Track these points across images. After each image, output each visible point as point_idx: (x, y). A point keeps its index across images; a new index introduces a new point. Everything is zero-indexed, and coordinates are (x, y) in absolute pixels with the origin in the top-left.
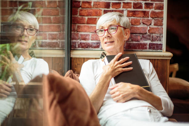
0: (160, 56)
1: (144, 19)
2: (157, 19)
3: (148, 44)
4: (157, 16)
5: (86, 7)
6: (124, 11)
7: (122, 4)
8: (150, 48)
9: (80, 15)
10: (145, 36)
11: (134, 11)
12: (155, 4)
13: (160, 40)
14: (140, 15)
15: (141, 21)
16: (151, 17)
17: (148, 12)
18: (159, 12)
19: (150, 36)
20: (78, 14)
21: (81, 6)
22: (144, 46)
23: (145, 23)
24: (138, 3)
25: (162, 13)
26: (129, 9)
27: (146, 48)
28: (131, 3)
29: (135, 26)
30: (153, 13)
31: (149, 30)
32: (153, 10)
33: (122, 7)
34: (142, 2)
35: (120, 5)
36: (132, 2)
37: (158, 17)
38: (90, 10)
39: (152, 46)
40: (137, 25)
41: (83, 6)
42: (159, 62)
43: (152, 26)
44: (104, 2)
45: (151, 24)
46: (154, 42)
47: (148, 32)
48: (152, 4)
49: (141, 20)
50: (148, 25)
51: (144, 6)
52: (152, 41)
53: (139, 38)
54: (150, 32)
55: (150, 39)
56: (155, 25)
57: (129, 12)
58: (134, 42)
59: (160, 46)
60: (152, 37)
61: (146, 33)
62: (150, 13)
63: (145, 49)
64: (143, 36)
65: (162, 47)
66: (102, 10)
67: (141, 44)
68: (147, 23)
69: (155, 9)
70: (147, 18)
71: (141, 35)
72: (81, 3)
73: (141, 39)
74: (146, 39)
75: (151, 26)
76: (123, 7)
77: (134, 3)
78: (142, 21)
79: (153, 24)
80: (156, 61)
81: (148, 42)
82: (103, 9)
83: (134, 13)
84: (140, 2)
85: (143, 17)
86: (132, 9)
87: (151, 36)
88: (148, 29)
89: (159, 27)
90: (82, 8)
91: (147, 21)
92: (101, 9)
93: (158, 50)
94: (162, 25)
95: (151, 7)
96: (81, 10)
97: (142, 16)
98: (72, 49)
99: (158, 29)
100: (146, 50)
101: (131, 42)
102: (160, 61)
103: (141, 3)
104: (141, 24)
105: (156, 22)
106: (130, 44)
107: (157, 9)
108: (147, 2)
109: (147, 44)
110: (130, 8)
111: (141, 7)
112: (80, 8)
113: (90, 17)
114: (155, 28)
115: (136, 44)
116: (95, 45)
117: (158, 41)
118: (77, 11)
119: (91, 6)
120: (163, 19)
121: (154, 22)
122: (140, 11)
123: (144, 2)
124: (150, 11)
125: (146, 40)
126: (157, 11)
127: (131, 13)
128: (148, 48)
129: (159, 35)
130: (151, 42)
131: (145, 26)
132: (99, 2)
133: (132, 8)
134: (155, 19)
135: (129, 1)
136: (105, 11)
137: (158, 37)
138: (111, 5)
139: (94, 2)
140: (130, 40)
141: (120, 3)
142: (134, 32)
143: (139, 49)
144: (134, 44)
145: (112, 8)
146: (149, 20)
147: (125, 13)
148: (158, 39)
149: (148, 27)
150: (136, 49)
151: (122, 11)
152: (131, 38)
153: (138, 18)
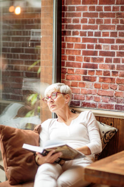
0: (122, 117)
1: (111, 85)
2: (121, 84)
3: (115, 105)
5: (70, 73)
6: (97, 77)
7: (95, 72)
8: (116, 109)
9: (67, 79)
10: (112, 98)
11: (104, 78)
12: (120, 72)
14: (108, 81)
15: (109, 86)
16: (117, 83)
17: (114, 79)
18: (122, 79)
20: (65, 79)
21: (67, 73)
22: (111, 107)
23: (112, 88)
24: (107, 71)
26: (100, 76)
27: (113, 109)
28: (101, 71)
29: (105, 90)
30: (118, 80)
31: (115, 94)
32: (118, 77)
33: (95, 74)
34: (110, 70)
35: (94, 72)
36: (103, 70)
37: (122, 83)
38: (73, 76)
39: (117, 106)
40: (107, 89)
41: (68, 73)
42: (120, 121)
43: (118, 90)
44: (83, 70)
45: (116, 89)
46: (119, 104)
47: (114, 95)
48: (117, 72)
49: (109, 85)
51: (111, 73)
52: (117, 103)
53: (108, 100)
54: (116, 96)
55: (116, 101)
56: (119, 89)
57: (100, 78)
60: (118, 99)
61: (113, 96)
62: (116, 80)
64: (111, 99)
66: (81, 76)
67: (109, 105)
69: (120, 77)
70: (114, 84)
71: (109, 98)
72: (67, 70)
73: (109, 100)
74: (113, 101)
75: (116, 90)
76: (96, 74)
77: (104, 72)
79: (118, 89)
80: (118, 120)
81: (114, 104)
82: (82, 75)
83: (104, 80)
85: (111, 83)
86: (103, 76)
87: (117, 98)
88: (115, 92)
89: (123, 91)
90: (68, 74)
91: (114, 86)
92: (81, 75)
93: (122, 110)
95: (116, 74)
96: (67, 76)
97: (110, 82)
99: (122, 94)
100: (113, 110)
101: (102, 103)
102: (121, 120)
103: (109, 71)
104: (109, 88)
105: (120, 87)
106: (101, 104)
107: (121, 77)
108: (114, 70)
109: (114, 105)
110: (102, 75)
111: (109, 75)
112: (67, 74)
113: (73, 81)
114: (120, 92)
115: (106, 104)
116: (77, 103)
118: (65, 76)
119: (74, 72)
121: (119, 87)
122: (108, 78)
123: (112, 70)
124: (116, 78)
126: (121, 78)
127: (102, 79)
128: (114, 109)
129: (122, 98)
130: (117, 104)
131: (112, 90)
132: (80, 69)
133: (103, 75)
134: (120, 84)
135: (101, 70)
136: (83, 77)
137: (122, 100)
138: (88, 72)
139: (76, 69)
140: (101, 101)
141: (94, 71)
142: (104, 95)
143: (108, 109)
144: (104, 104)
145: (89, 74)
146: (115, 85)
147: (98, 79)
148: (122, 102)
149: (115, 91)
150: (106, 108)
151: (96, 77)
152: (102, 99)
153: (107, 84)
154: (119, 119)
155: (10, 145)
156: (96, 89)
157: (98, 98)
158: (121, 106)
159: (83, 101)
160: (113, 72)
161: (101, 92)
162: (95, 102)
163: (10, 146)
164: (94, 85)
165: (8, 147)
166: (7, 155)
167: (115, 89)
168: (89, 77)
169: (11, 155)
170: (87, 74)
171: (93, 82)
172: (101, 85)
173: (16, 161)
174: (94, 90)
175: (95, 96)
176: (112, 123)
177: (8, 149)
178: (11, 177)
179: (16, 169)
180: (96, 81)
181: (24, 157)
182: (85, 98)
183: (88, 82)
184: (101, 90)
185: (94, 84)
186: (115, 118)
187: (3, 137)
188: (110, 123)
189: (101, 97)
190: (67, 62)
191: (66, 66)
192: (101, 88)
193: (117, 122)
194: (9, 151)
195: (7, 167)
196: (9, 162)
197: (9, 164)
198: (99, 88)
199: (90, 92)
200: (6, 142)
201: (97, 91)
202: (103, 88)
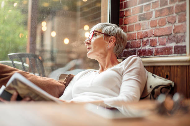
1: (169, 17)
2: (181, 13)
3: (173, 47)
5: (128, 15)
7: (151, 5)
8: (175, 52)
10: (170, 37)
11: (162, 10)
13: (185, 41)
14: (165, 13)
15: (167, 20)
16: (176, 13)
19: (174, 37)
20: (123, 24)
21: (125, 15)
22: (169, 50)
23: (170, 21)
25: (185, 5)
26: (157, 9)
28: (158, 1)
29: (162, 27)
30: (177, 7)
31: (174, 30)
32: (177, 3)
35: (150, 6)
37: (182, 11)
38: (130, 18)
39: (177, 48)
40: (164, 25)
42: (178, 70)
43: (177, 24)
44: (139, 6)
45: (175, 22)
46: (179, 44)
47: (173, 32)
50: (173, 24)
51: (169, 1)
52: (177, 43)
53: (165, 41)
54: (175, 32)
55: (175, 41)
56: (179, 21)
57: (157, 11)
58: (161, 47)
59: (184, 48)
60: (177, 38)
61: (172, 34)
62: (174, 9)
63: (170, 54)
65: (186, 50)
66: (137, 16)
67: (167, 48)
69: (179, 2)
70: (172, 15)
71: (167, 37)
72: (125, 12)
73: (167, 42)
74: (171, 41)
75: (175, 24)
76: (152, 8)
78: (168, 19)
79: (177, 21)
81: (173, 45)
82: (138, 14)
83: (161, 13)
85: (169, 15)
86: (159, 8)
87: (176, 36)
88: (173, 28)
89: (183, 23)
91: (172, 19)
93: (182, 53)
94: (186, 20)
96: (125, 19)
97: (167, 14)
99: (182, 27)
101: (159, 47)
102: (180, 68)
104: (166, 23)
105: (180, 17)
106: (158, 49)
109: (172, 47)
111: (166, 3)
112: (124, 17)
113: (130, 25)
114: (180, 26)
115: (163, 48)
116: (133, 53)
117: (182, 42)
118: (122, 21)
119: (131, 13)
120: (186, 13)
122: (166, 8)
124: (174, 5)
125: (171, 43)
126: (181, 3)
127: (158, 13)
128: (173, 52)
129: (183, 34)
130: (176, 45)
131: (171, 25)
132: (136, 7)
133: (159, 7)
134: (179, 14)
136: (139, 16)
137: (182, 37)
139: (133, 9)
140: (158, 44)
142: (161, 35)
143: (165, 54)
144: (161, 48)
146: (174, 17)
147: (154, 14)
148: (182, 39)
149: (173, 26)
150: (163, 54)
151: (152, 12)
152: (158, 42)
153: (164, 17)
154: (178, 66)
156: (152, 28)
157: (155, 40)
158: (181, 46)
159: (139, 49)
161: (157, 31)
162: (151, 48)
164: (150, 24)
167: (173, 21)
168: (145, 14)
170: (143, 11)
171: (149, 19)
172: (158, 21)
174: (150, 31)
175: (151, 38)
176: (168, 74)
180: (152, 18)
182: (141, 44)
183: (144, 21)
184: (158, 29)
186: (172, 66)
188: (166, 74)
189: (157, 38)
190: (125, 3)
191: (124, 8)
192: (158, 26)
193: (174, 72)
199: (146, 34)
201: (153, 31)
202: (159, 26)
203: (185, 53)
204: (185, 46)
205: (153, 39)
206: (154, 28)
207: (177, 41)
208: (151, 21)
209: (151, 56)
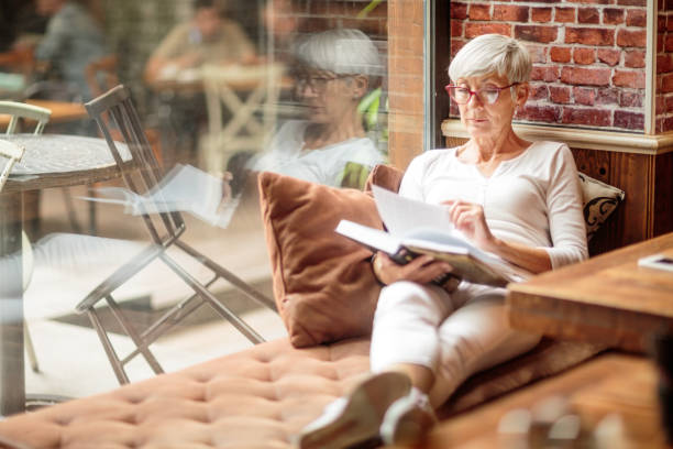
0: (636, 147)
1: (603, 50)
2: (632, 49)
3: (613, 113)
4: (632, 42)
5: (477, 18)
6: (559, 29)
7: (554, 12)
8: (617, 123)
9: (467, 37)
10: (605, 91)
11: (581, 30)
13: (640, 105)
14: (593, 40)
15: (596, 55)
16: (619, 45)
17: (613, 31)
18: (636, 32)
19: (615, 92)
20: (463, 36)
21: (468, 16)
22: (602, 119)
23: (604, 59)
24: (588, 9)
25: (643, 35)
26: (569, 25)
27: (607, 124)
28: (572, 9)
29: (584, 67)
30: (623, 34)
31: (614, 79)
32: (623, 26)
33: (553, 19)
34: (597, 6)
35: (549, 14)
36: (576, 6)
37: (634, 46)
39: (621, 117)
40: (588, 64)
41: (472, 16)
42: (630, 161)
43: (622, 67)
44: (516, 6)
45: (617, 63)
46: (626, 109)
47: (611, 83)
48: (620, 12)
49: (596, 51)
50: (611, 66)
51: (601, 16)
52: (621, 106)
53: (592, 97)
54: (618, 83)
55: (616, 101)
56: (628, 64)
57: (569, 30)
58: (581, 107)
59: (640, 119)
60: (622, 95)
61: (608, 85)
62: (615, 36)
63: (606, 126)
64: (601, 93)
65: (643, 122)
66: (510, 26)
67: (596, 112)
68: (609, 60)
69: (628, 25)
70: (609, 47)
71: (596, 90)
72: (468, 7)
73: (597, 99)
74: (607, 99)
75: (618, 68)
76: (556, 20)
77: (580, 11)
78: (599, 54)
79: (622, 63)
81: (613, 108)
82: (514, 24)
83: (580, 35)
84: (593, 5)
85: (601, 44)
86: (576, 25)
87: (620, 92)
88: (613, 74)
89: (638, 71)
90: (470, 20)
91: (610, 56)
92: (510, 23)
93: (634, 128)
94: (644, 66)
95: (618, 19)
96: (469, 26)
97: (598, 42)
98: (451, 115)
99: (634, 77)
100: (607, 128)
101: (575, 107)
102: (633, 158)
103: (595, 10)
104: (594, 62)
105: (629, 57)
106: (572, 110)
107: (632, 25)
108: (609, 6)
109: (610, 112)
110: (572, 20)
111: (595, 20)
112: (467, 21)
114: (630, 74)
115: (586, 111)
117: (634, 106)
118: (461, 28)
119: (488, 16)
120: (645, 52)
121: (626, 58)
122: (593, 29)
123: (603, 7)
124: (616, 28)
125: (607, 103)
126: (633, 29)
127: (573, 35)
128: (612, 123)
129: (636, 91)
130: (620, 109)
131: (606, 67)
132: (505, 6)
133: (576, 21)
134: (628, 49)
135: (570, 5)
136: (517, 28)
137: (634, 95)
138: (530, 15)
139: (495, 6)
140: (572, 101)
141: (550, 9)
142: (581, 82)
143: (592, 124)
144: (580, 111)
145: (533, 20)
146: (614, 53)
147: (561, 34)
148: (634, 101)
149: (613, 71)
150: (585, 123)
151: (555, 28)
152: (574, 95)
153: (589, 47)
154: (628, 154)
155: (292, 230)
156: (555, 64)
157: (564, 91)
158: (632, 114)
160: (606, 11)
161: (570, 72)
162: (553, 106)
163: (293, 235)
164: (551, 54)
165: (288, 237)
166: (285, 258)
167: (613, 62)
168: (534, 27)
169: (295, 262)
170: (530, 20)
171: (547, 43)
172: (572, 52)
173: (311, 276)
174: (551, 69)
175: (553, 85)
176: (606, 166)
177: (286, 242)
178: (298, 324)
179: (313, 300)
180: (556, 42)
181: (334, 266)
183: (532, 44)
184: (572, 68)
185: (548, 51)
186: (615, 153)
187: (271, 206)
188: (599, 167)
189: (571, 87)
192: (572, 61)
193: (620, 168)
194: (290, 249)
195: (283, 294)
196: (290, 280)
197: (289, 288)
198: (565, 62)
199: (539, 74)
200: (282, 223)
201: (560, 71)
202: (576, 63)
203: (642, 127)
204: (641, 116)
205: (558, 89)
206: (561, 66)
207: (622, 102)
208: (554, 48)
209: (554, 124)
